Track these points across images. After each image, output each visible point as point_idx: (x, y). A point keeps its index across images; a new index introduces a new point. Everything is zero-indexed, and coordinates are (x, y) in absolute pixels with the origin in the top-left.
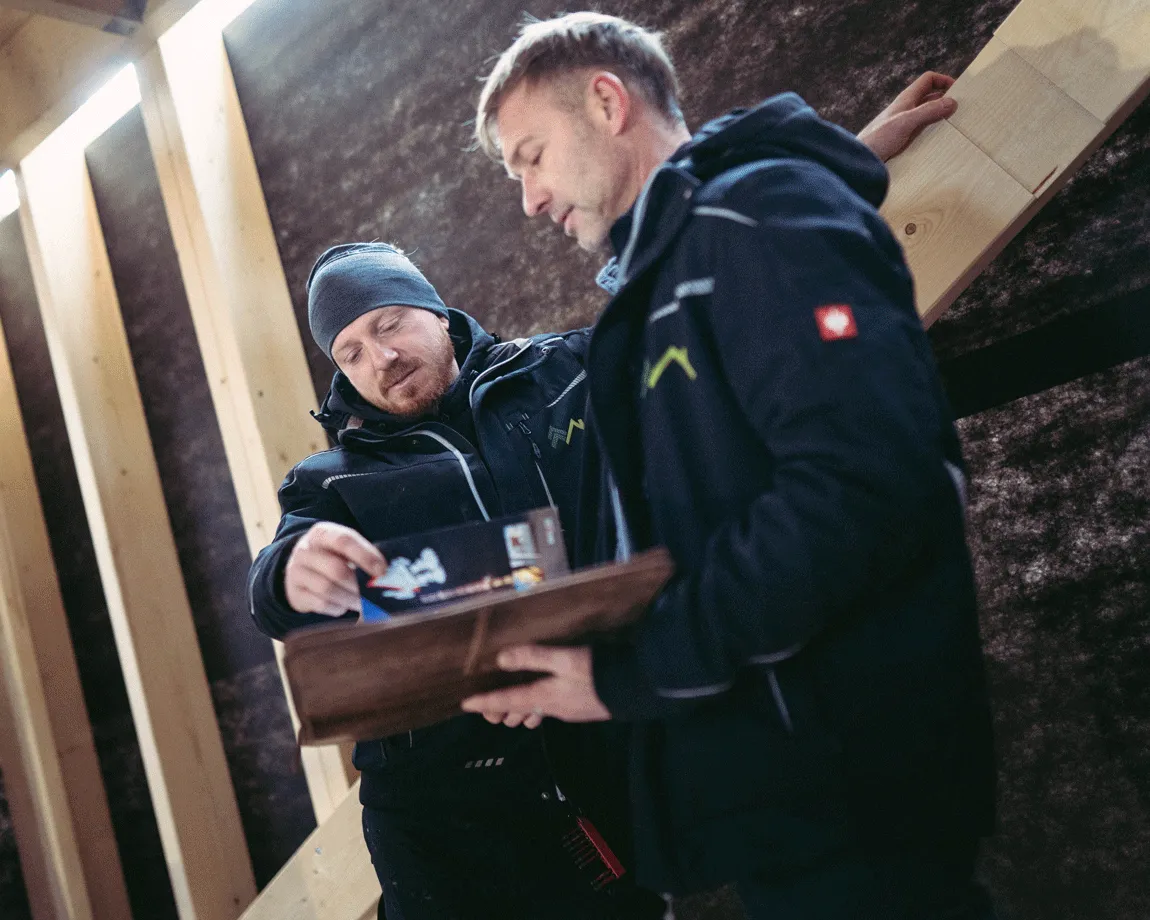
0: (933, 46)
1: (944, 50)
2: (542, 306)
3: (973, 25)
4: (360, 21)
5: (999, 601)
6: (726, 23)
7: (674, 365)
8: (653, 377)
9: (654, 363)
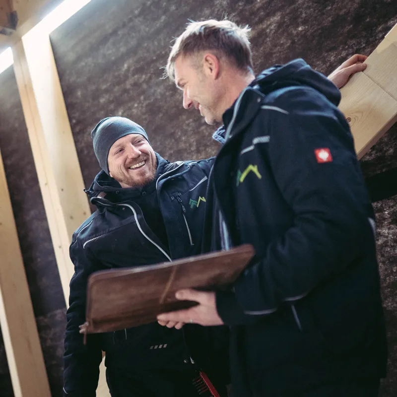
0: (359, 43)
1: (364, 45)
2: (188, 153)
3: (377, 34)
4: (110, 31)
5: (389, 283)
6: (270, 33)
7: (251, 173)
8: (242, 178)
9: (242, 172)
